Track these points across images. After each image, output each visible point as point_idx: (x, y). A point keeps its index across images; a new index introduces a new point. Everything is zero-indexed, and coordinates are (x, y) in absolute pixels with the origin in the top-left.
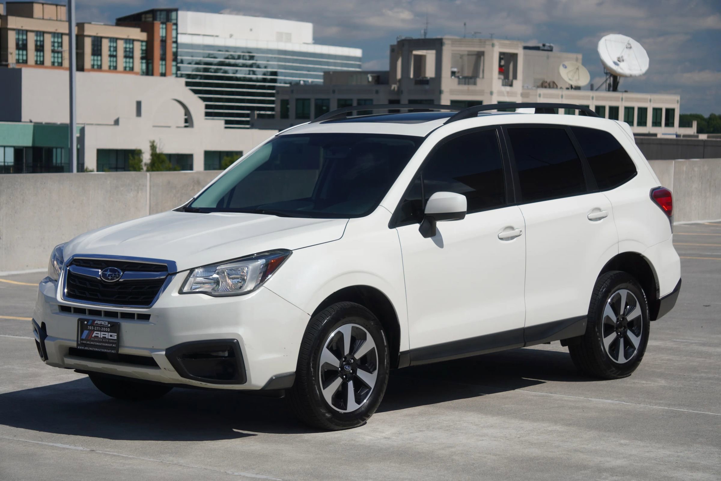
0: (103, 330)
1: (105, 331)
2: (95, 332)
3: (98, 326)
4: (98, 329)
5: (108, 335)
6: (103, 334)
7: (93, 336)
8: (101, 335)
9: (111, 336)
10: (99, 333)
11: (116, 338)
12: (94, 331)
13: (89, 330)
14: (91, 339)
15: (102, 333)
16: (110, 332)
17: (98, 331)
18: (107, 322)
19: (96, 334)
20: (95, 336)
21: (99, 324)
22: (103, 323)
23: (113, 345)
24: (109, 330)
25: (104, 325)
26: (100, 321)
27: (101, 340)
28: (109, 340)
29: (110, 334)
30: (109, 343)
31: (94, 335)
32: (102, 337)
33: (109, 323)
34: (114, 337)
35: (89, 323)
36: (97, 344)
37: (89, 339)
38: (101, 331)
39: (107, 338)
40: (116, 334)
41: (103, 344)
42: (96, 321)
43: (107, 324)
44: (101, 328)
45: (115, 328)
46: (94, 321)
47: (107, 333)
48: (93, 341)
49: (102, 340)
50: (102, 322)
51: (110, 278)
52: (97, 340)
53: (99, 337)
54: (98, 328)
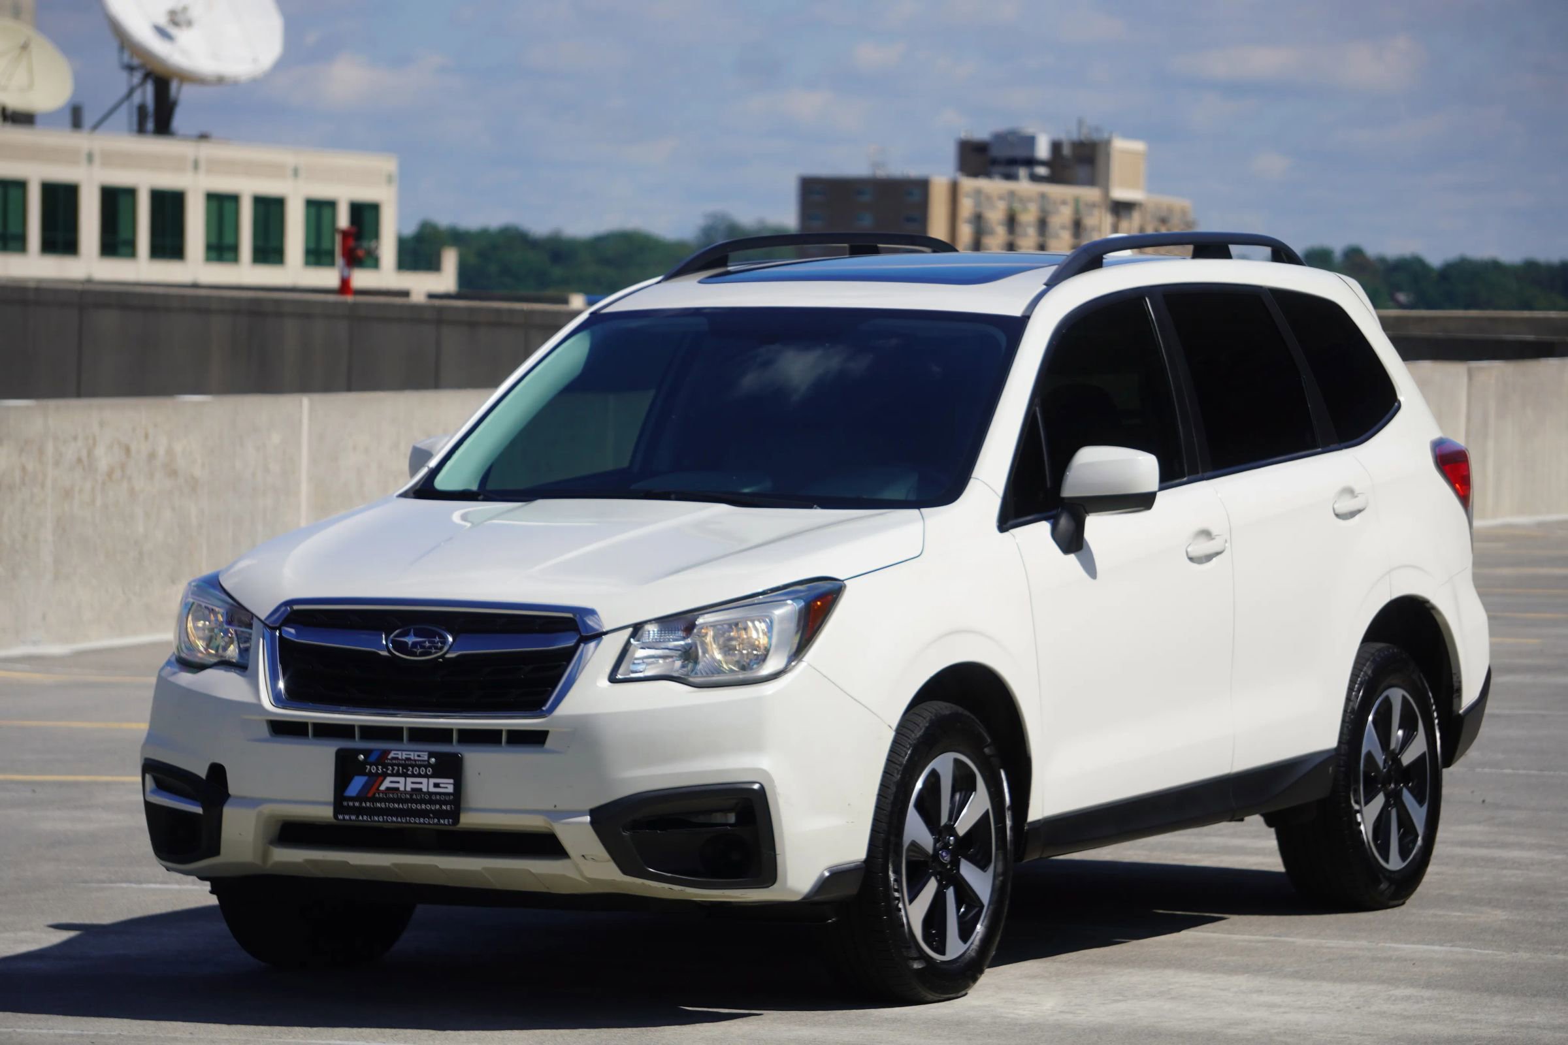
0: (412, 772)
1: (419, 776)
2: (389, 779)
3: (398, 765)
4: (399, 769)
5: (427, 785)
6: (413, 783)
7: (382, 788)
8: (405, 784)
9: (436, 785)
10: (402, 780)
11: (450, 789)
12: (385, 775)
13: (370, 774)
14: (377, 795)
15: (409, 780)
16: (433, 776)
17: (398, 775)
18: (427, 753)
19: (392, 782)
20: (388, 789)
21: (402, 760)
22: (413, 756)
23: (444, 807)
24: (430, 771)
25: (415, 761)
26: (404, 753)
27: (408, 796)
28: (430, 797)
29: (433, 781)
30: (431, 802)
31: (387, 783)
32: (408, 789)
33: (431, 755)
34: (446, 788)
35: (373, 758)
36: (396, 806)
37: (370, 795)
38: (405, 775)
39: (425, 789)
40: (451, 781)
41: (414, 806)
42: (393, 752)
43: (426, 758)
44: (405, 768)
45: (451, 767)
46: (386, 752)
47: (424, 780)
48: (380, 800)
49: (411, 795)
50: (412, 753)
51: (419, 651)
52: (396, 797)
53: (402, 789)
54: (396, 768)
